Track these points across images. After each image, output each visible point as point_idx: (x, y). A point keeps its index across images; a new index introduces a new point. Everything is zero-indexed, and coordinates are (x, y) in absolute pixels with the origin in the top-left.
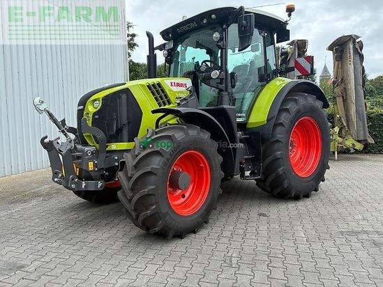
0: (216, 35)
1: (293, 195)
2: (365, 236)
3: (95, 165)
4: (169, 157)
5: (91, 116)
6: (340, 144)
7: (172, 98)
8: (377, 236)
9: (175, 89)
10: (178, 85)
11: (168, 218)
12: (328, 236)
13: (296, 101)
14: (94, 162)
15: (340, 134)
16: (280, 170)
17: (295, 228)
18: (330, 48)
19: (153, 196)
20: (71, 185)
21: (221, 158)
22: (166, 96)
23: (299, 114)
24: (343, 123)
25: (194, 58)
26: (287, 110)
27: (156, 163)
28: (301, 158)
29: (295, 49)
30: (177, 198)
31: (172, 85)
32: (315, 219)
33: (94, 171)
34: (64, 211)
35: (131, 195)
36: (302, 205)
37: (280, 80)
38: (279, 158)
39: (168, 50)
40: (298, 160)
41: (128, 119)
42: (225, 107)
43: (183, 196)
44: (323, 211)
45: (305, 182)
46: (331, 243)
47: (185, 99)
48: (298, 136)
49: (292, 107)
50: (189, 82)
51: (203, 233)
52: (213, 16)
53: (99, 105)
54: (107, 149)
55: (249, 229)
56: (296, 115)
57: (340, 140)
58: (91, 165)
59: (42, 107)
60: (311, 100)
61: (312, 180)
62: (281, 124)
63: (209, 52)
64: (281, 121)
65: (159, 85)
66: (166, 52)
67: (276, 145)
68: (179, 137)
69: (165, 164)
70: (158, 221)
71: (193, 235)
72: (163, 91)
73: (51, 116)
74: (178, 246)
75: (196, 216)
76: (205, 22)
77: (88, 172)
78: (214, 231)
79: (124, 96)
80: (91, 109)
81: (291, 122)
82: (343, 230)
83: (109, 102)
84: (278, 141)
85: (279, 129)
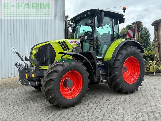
0: (90, 21)
1: (124, 92)
2: (152, 114)
3: (35, 75)
4: (61, 73)
5: (34, 55)
6: (157, 68)
7: (70, 47)
8: (158, 114)
9: (71, 44)
10: (73, 42)
11: (60, 99)
12: (134, 113)
13: (126, 49)
14: (34, 74)
15: (156, 64)
16: (118, 80)
17: (120, 107)
18: (153, 25)
19: (53, 90)
20: (24, 83)
21: (88, 74)
22: (67, 47)
23: (127, 55)
24: (158, 59)
25: (84, 30)
26: (122, 53)
27: (55, 76)
28: (130, 75)
29: (135, 26)
30: (67, 91)
31: (70, 42)
32: (131, 104)
33: (34, 77)
34: (26, 93)
35: (44, 89)
36: (128, 97)
37: (120, 40)
38: (117, 75)
39: (73, 27)
40: (129, 76)
41: (50, 56)
42: (90, 52)
43: (71, 90)
44: (137, 100)
45: (131, 86)
46: (134, 116)
47: (75, 48)
48: (129, 64)
49: (124, 52)
50: (79, 41)
51: (77, 107)
52: (89, 13)
53: (37, 50)
54: (40, 69)
55: (99, 107)
56: (126, 56)
57: (156, 66)
58: (33, 75)
59: (15, 51)
60: (134, 49)
61: (135, 85)
62: (118, 60)
63: (92, 28)
64: (118, 58)
65: (64, 42)
66: (72, 28)
67: (116, 69)
68: (67, 65)
69: (59, 76)
70: (55, 101)
71: (73, 108)
72: (66, 44)
73: (18, 54)
74: (64, 112)
75: (75, 99)
76: (86, 15)
77: (32, 78)
78: (83, 106)
79: (48, 47)
80: (34, 52)
81: (123, 59)
82: (142, 110)
83: (42, 49)
84: (116, 67)
85: (117, 62)
